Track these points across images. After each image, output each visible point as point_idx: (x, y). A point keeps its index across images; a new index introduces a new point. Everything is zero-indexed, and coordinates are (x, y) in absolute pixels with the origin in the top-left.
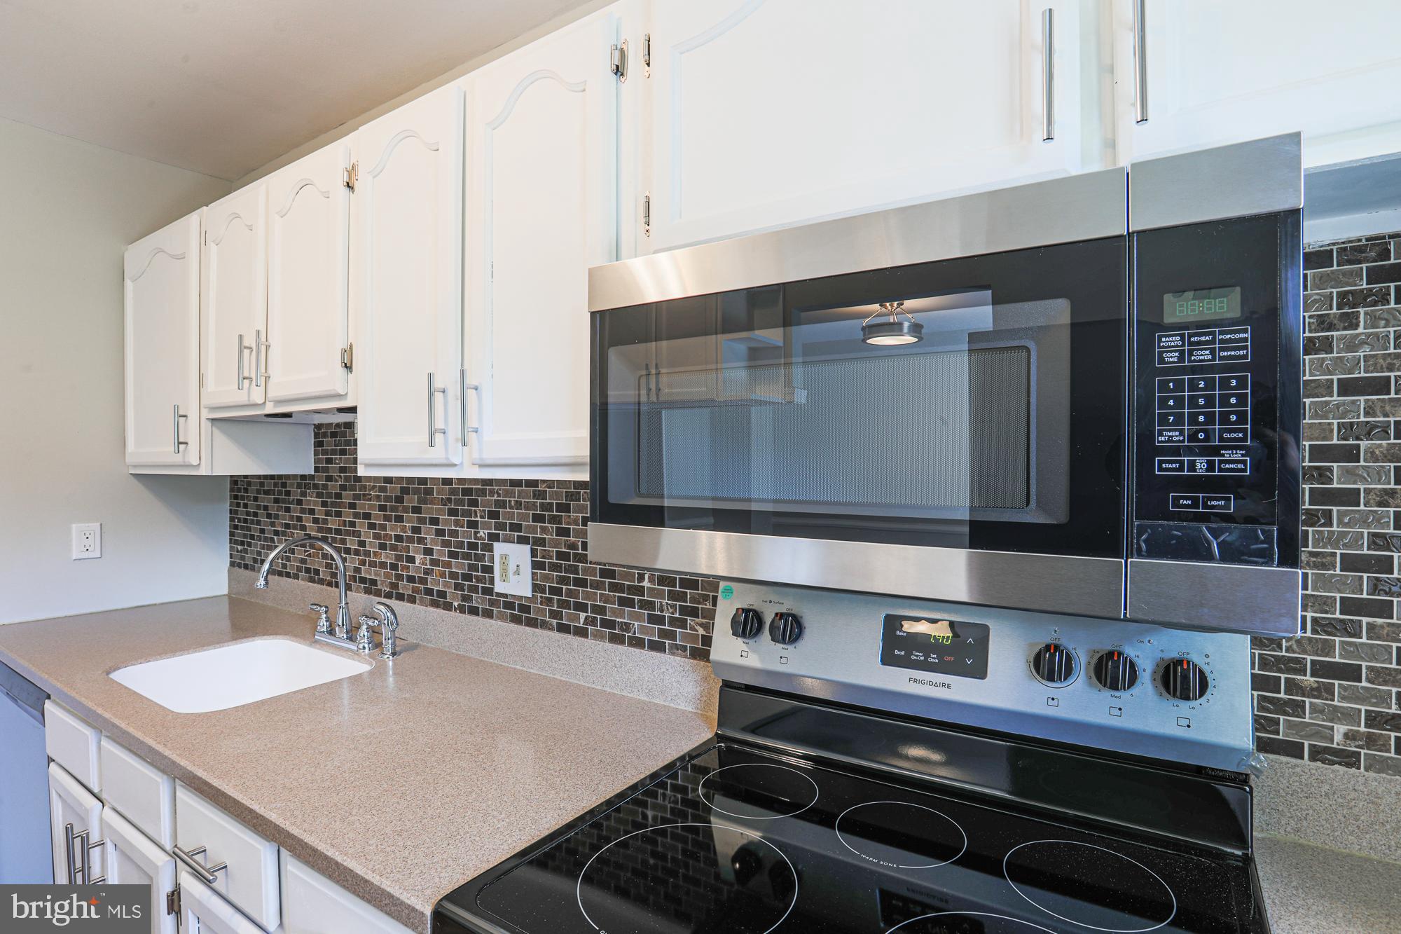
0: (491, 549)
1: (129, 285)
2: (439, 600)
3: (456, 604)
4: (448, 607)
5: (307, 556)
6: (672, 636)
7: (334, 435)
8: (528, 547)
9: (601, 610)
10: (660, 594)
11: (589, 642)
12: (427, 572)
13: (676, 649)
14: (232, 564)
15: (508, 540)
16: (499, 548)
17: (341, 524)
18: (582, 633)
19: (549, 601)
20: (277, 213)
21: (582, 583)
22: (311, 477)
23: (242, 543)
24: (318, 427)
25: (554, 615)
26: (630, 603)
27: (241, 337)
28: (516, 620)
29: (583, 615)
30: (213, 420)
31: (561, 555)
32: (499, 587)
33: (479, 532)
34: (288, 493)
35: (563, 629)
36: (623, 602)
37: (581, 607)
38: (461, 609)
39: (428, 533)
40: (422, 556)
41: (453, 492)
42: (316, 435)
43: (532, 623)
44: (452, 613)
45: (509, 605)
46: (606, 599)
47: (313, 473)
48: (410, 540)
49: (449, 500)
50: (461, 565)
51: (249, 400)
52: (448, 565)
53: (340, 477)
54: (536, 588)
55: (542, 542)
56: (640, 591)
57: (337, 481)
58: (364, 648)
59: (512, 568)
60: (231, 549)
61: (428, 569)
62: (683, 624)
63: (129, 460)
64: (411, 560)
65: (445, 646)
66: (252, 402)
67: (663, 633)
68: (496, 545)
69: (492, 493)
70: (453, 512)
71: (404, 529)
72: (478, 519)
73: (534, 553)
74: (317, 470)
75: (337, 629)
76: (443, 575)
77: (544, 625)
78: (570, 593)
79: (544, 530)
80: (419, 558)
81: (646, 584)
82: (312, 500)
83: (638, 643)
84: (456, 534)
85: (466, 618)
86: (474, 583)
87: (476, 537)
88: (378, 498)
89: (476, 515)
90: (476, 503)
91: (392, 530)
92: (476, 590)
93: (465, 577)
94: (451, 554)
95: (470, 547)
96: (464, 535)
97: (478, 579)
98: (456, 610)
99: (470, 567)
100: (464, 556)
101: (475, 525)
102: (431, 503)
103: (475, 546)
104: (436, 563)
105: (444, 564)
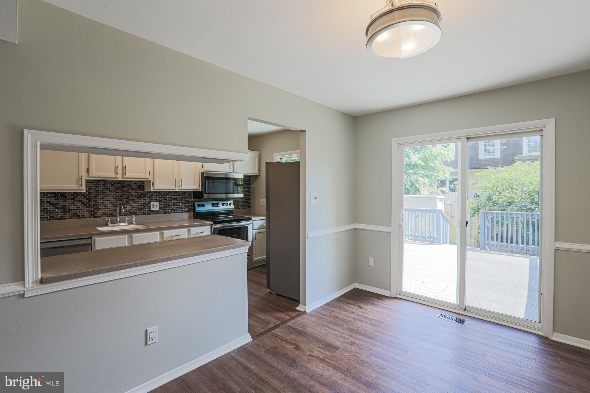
0: (150, 203)
4: (138, 215)
6: (184, 210)
7: (91, 183)
8: (159, 202)
9: (173, 209)
10: (182, 206)
11: (171, 214)
12: (131, 209)
13: (184, 212)
15: (153, 201)
16: (152, 203)
18: (170, 213)
19: (163, 210)
21: (170, 206)
25: (163, 211)
26: (178, 207)
28: (155, 214)
29: (169, 211)
31: (165, 203)
32: (152, 209)
35: (165, 213)
36: (176, 207)
37: (170, 209)
38: (141, 215)
39: (132, 203)
41: (139, 194)
43: (160, 213)
45: (154, 212)
46: (174, 208)
49: (138, 196)
50: (141, 207)
52: (138, 207)
54: (160, 208)
55: (162, 201)
56: (179, 206)
57: (94, 193)
58: (127, 224)
59: (155, 205)
62: (185, 209)
67: (183, 210)
68: (151, 202)
69: (150, 194)
70: (138, 198)
73: (160, 203)
75: (117, 222)
76: (136, 209)
77: (162, 213)
78: (167, 208)
79: (162, 199)
81: (180, 204)
83: (179, 212)
84: (140, 202)
85: (143, 216)
86: (145, 209)
87: (145, 201)
88: (113, 196)
89: (145, 198)
90: (145, 196)
91: (118, 202)
92: (145, 210)
93: (142, 209)
94: (138, 205)
95: (144, 203)
96: (142, 201)
97: (146, 209)
98: (140, 215)
99: (144, 207)
100: (142, 205)
101: (145, 200)
102: (132, 196)
103: (146, 203)
104: (134, 207)
105: (136, 207)
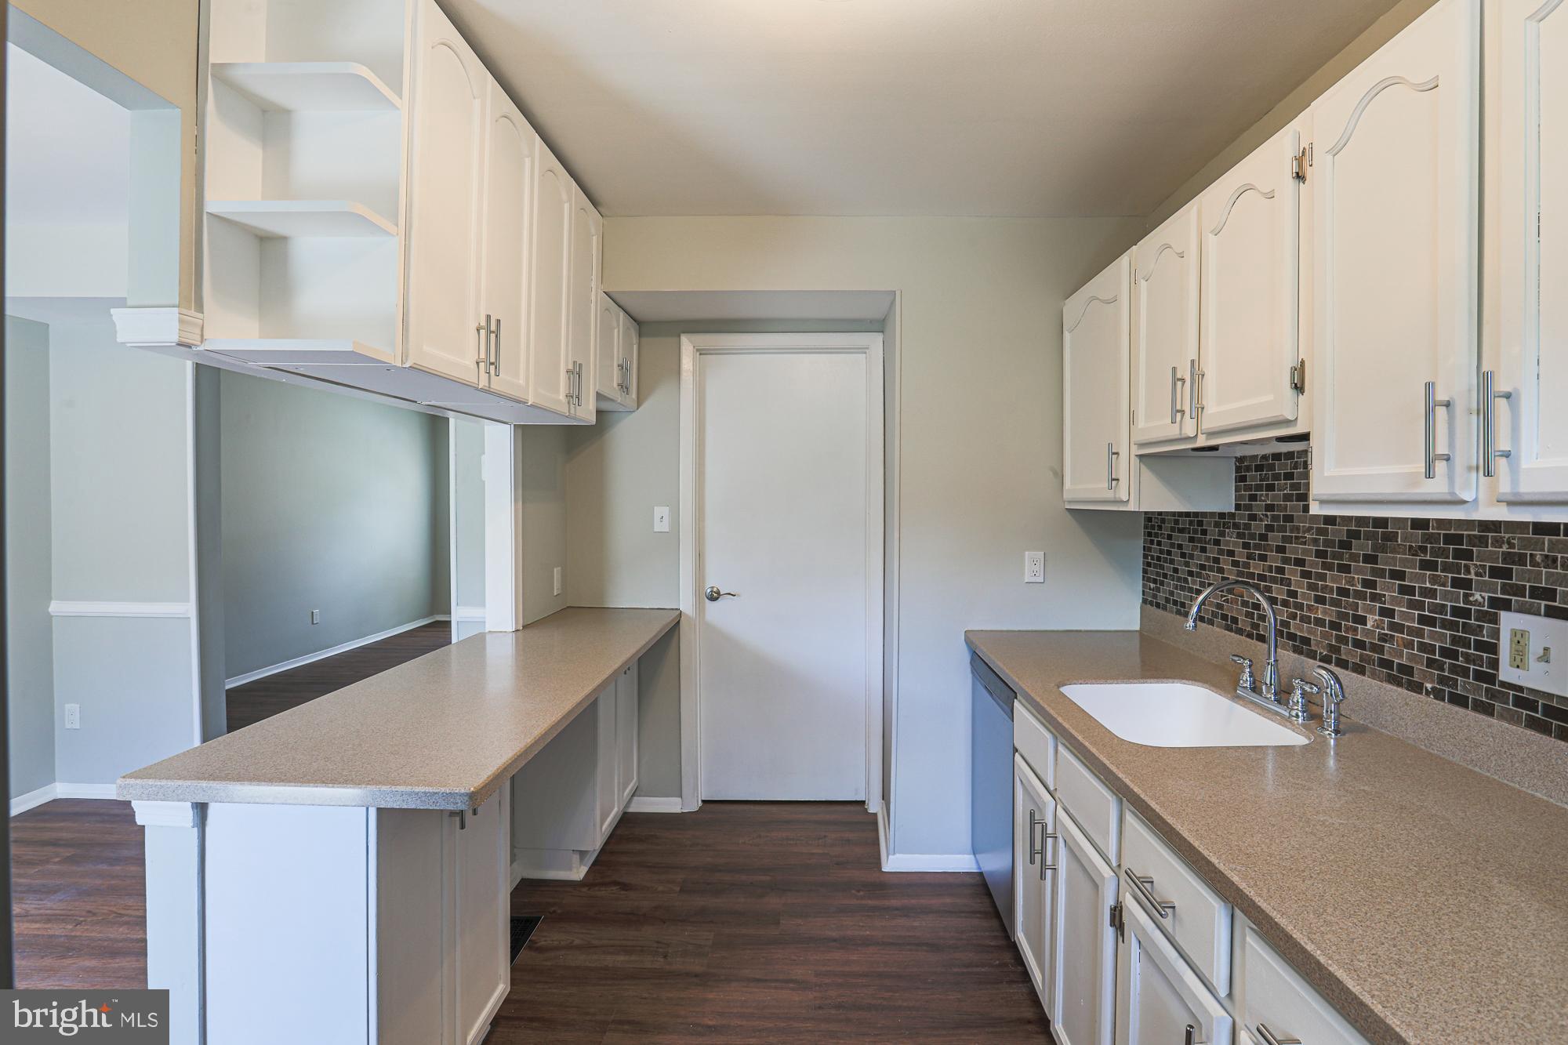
1: (1067, 335)
2: (1402, 677)
3: (1429, 686)
4: (1417, 688)
5: (1224, 601)
7: (1259, 468)
12: (1384, 638)
14: (1145, 601)
15: (1520, 608)
16: (1510, 621)
17: (1266, 569)
20: (1211, 232)
22: (1232, 515)
23: (1155, 581)
24: (1241, 460)
27: (1174, 369)
30: (1141, 457)
32: (1508, 675)
33: (1472, 595)
34: (1204, 532)
38: (1438, 695)
39: (1389, 590)
40: (1377, 618)
41: (1429, 538)
42: (1238, 470)
44: (1423, 697)
45: (1525, 704)
47: (1233, 511)
48: (1361, 595)
49: (1423, 549)
50: (1438, 637)
51: (1181, 434)
52: (1419, 633)
53: (1267, 516)
57: (1261, 520)
58: (1297, 716)
59: (1534, 651)
60: (1144, 586)
61: (1386, 635)
63: (1066, 496)
64: (1362, 620)
65: (1408, 738)
66: (1183, 436)
68: (1505, 615)
70: (1426, 565)
71: (1351, 582)
72: (1472, 576)
74: (1238, 507)
75: (1264, 687)
76: (1409, 645)
80: (1372, 620)
82: (1231, 540)
84: (1432, 593)
85: (1445, 707)
86: (1461, 662)
87: (1466, 601)
88: (1315, 541)
89: (1468, 572)
90: (1468, 555)
91: (1334, 581)
92: (1465, 672)
93: (1445, 652)
94: (1423, 620)
95: (1456, 611)
96: (1447, 597)
97: (1468, 658)
98: (1428, 693)
99: (1455, 640)
100: (1445, 624)
101: (1466, 584)
102: (1393, 551)
103: (1465, 613)
104: (1398, 628)
105: (1412, 631)
